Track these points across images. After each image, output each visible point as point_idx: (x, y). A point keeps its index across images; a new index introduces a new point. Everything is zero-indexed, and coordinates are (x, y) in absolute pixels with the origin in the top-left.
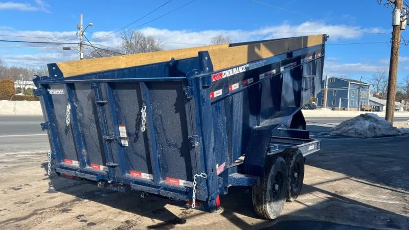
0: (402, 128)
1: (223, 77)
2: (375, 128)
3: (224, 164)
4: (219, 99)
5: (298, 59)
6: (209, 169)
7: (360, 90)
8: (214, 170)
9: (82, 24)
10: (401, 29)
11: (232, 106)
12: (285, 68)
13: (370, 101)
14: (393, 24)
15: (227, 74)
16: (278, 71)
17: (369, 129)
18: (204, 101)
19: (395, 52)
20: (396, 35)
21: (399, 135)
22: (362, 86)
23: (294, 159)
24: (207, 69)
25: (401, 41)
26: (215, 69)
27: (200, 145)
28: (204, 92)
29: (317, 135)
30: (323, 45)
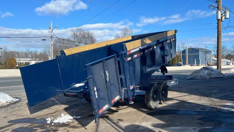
0: (226, 74)
1: (131, 53)
2: (210, 74)
3: (133, 86)
4: (130, 61)
5: (162, 43)
6: (128, 86)
7: (206, 54)
8: (129, 87)
9: (51, 26)
10: (222, 21)
11: (135, 63)
12: (156, 47)
13: (213, 60)
14: (217, 18)
15: (132, 51)
16: (153, 48)
17: (207, 74)
18: (125, 62)
19: (219, 33)
20: (219, 24)
21: (224, 77)
22: (207, 52)
23: (162, 85)
24: (125, 50)
25: (222, 27)
26: (128, 50)
27: (124, 77)
28: (124, 58)
29: (180, 79)
30: (175, 35)
